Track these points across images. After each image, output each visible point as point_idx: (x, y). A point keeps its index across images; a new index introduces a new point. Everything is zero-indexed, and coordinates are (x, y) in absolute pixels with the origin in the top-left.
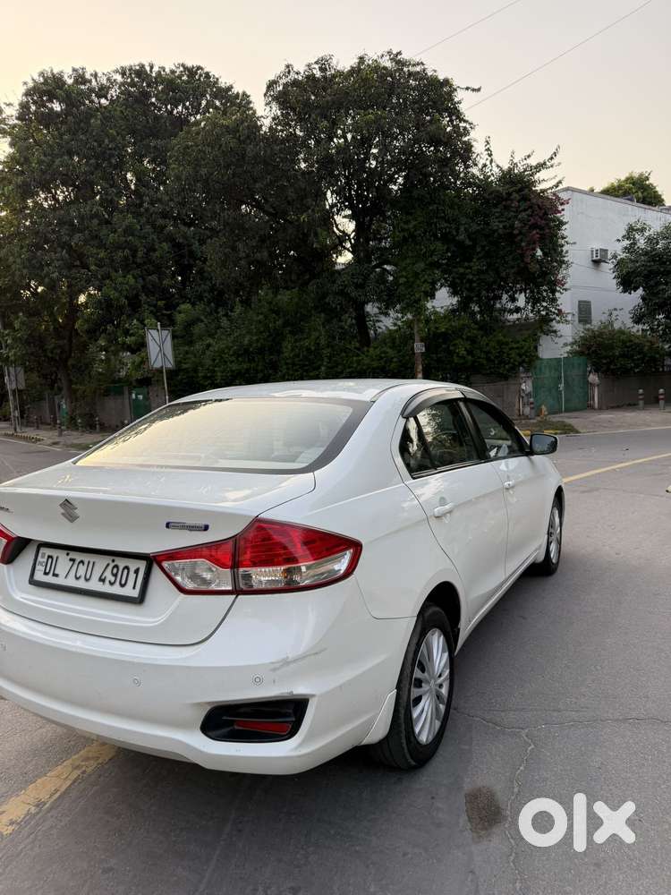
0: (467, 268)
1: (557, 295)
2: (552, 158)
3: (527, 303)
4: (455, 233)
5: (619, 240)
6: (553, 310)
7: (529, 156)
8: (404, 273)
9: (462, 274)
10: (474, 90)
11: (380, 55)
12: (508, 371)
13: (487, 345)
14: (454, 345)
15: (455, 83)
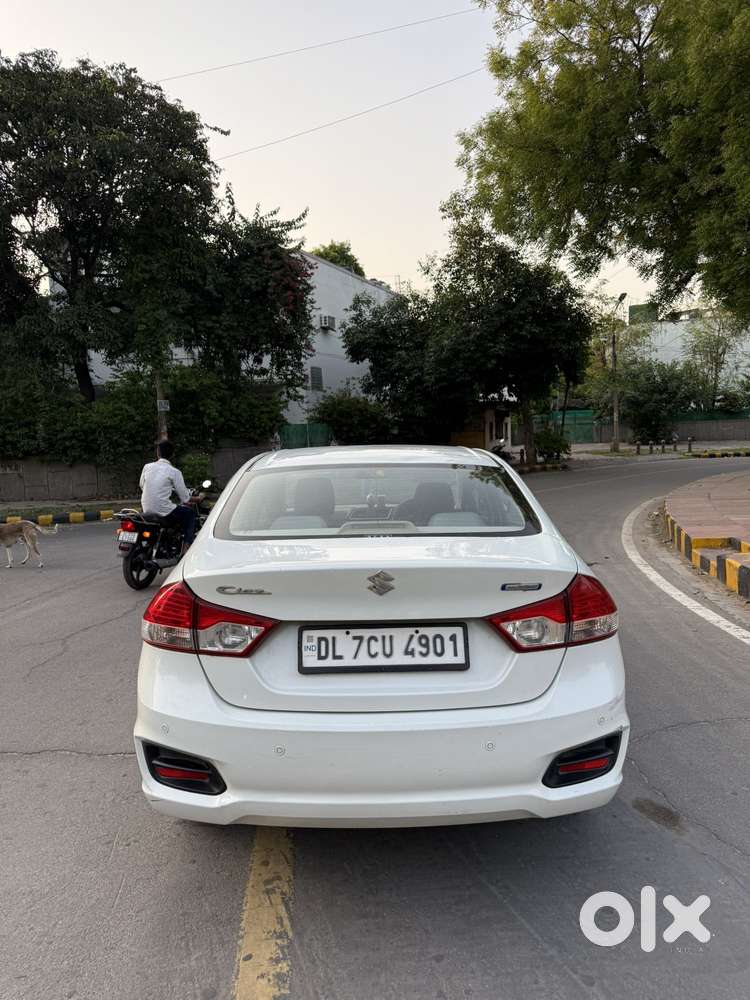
0: (215, 322)
1: (303, 360)
2: (300, 219)
3: (272, 365)
4: (201, 283)
5: (346, 310)
6: (299, 374)
7: (275, 212)
8: (143, 320)
9: (211, 328)
10: (222, 132)
11: (110, 65)
12: (259, 435)
13: (237, 407)
14: (203, 405)
15: (202, 121)
